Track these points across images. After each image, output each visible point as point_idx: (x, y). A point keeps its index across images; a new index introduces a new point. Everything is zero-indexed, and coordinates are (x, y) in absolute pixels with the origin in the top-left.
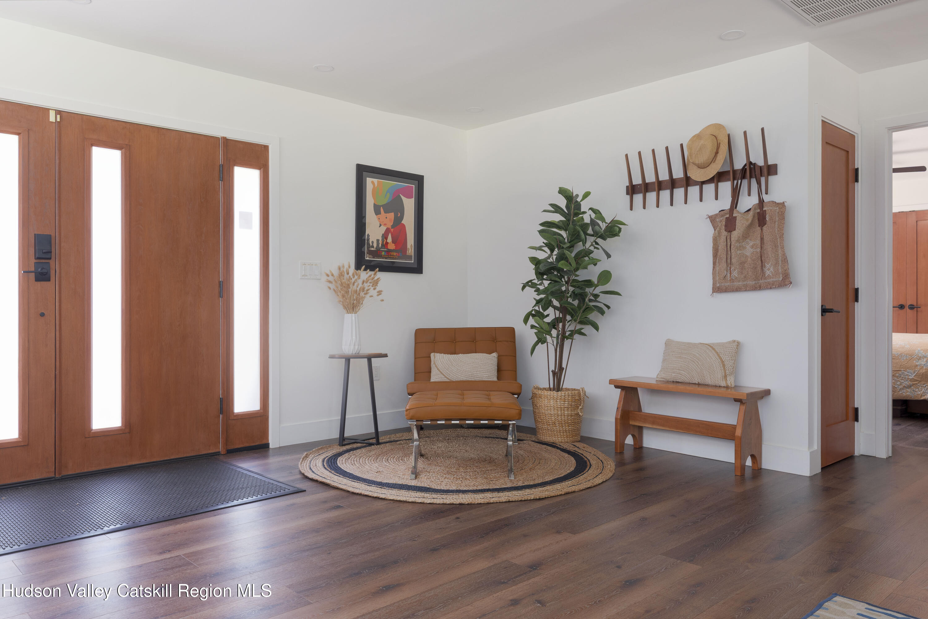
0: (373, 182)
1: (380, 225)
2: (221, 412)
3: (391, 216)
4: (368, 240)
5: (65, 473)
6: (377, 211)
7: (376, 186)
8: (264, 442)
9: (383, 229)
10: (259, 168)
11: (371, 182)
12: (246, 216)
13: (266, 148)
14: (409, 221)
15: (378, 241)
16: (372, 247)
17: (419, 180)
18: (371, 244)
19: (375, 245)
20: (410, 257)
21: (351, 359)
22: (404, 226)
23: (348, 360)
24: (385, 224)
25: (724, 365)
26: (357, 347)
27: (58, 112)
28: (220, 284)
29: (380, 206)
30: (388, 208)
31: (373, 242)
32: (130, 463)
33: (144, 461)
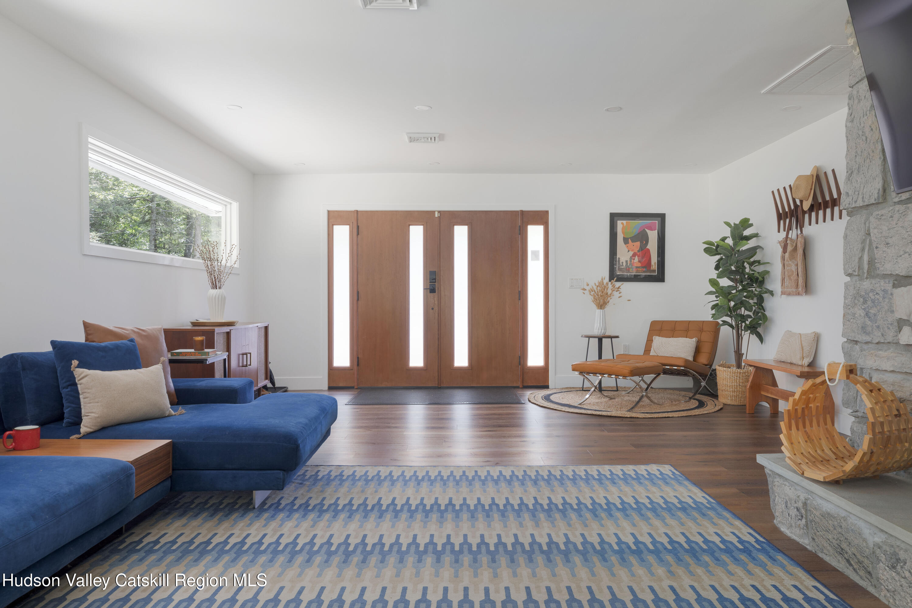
0: (622, 223)
1: (629, 251)
2: (520, 364)
3: (638, 244)
4: (619, 261)
5: (442, 385)
6: (626, 241)
7: (625, 225)
8: (546, 384)
9: (631, 253)
10: (543, 224)
11: (620, 224)
12: (536, 253)
13: (547, 212)
14: (653, 246)
15: (627, 261)
16: (623, 266)
17: (662, 217)
18: (621, 264)
19: (624, 264)
20: (654, 271)
21: (603, 339)
22: (648, 250)
23: (600, 340)
24: (632, 250)
25: (803, 350)
26: (603, 331)
27: (439, 212)
28: (520, 292)
29: (628, 239)
30: (634, 239)
31: (622, 263)
32: (472, 385)
33: (478, 385)
